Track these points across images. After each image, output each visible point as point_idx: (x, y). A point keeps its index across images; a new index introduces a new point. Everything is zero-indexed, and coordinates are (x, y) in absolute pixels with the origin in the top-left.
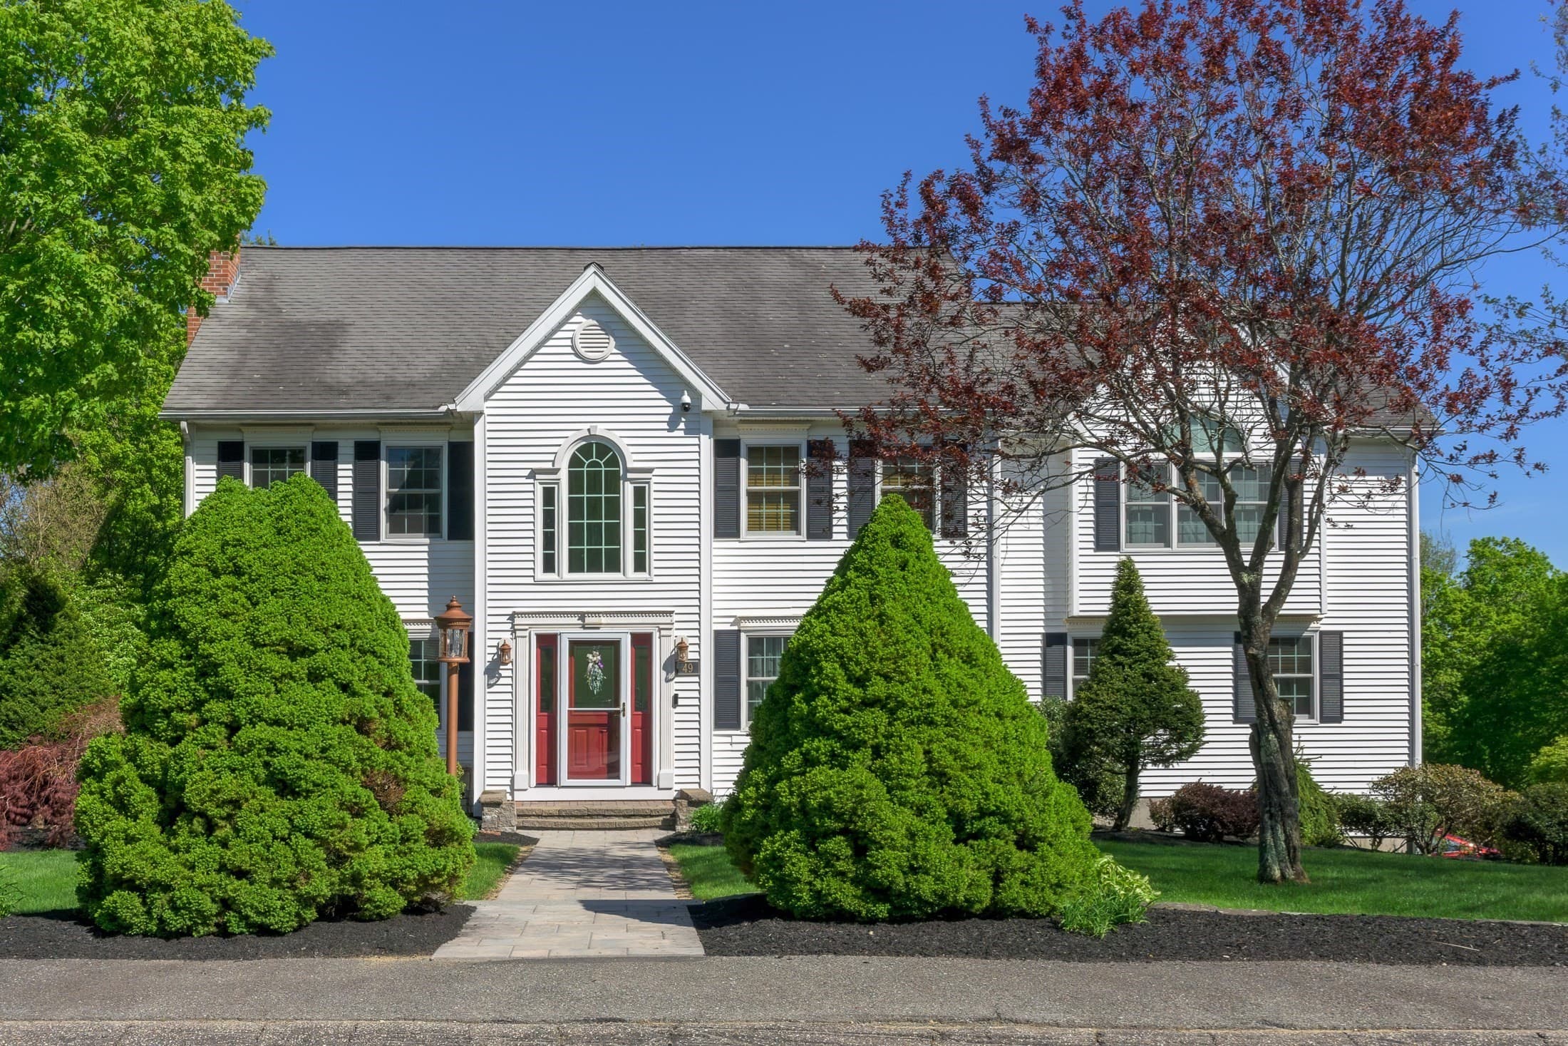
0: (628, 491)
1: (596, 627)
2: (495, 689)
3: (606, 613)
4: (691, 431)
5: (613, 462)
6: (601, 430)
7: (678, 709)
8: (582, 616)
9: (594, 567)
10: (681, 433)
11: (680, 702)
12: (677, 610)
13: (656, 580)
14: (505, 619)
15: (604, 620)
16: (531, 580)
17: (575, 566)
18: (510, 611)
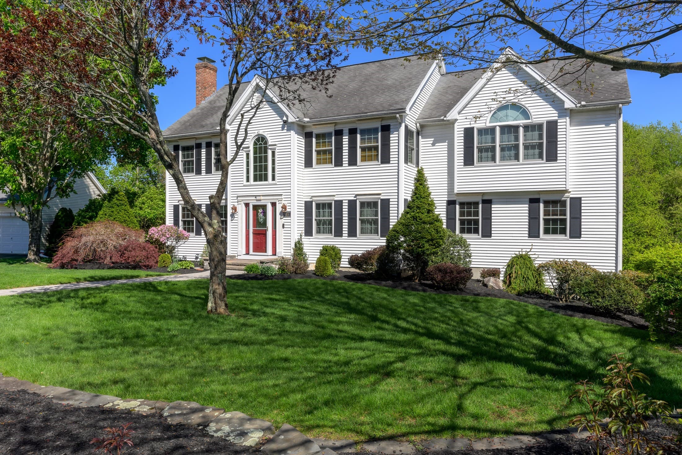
0: (270, 153)
1: (260, 200)
2: (233, 221)
3: (263, 196)
4: (289, 130)
5: (266, 143)
6: (261, 132)
7: (285, 229)
8: (256, 196)
9: (261, 180)
10: (285, 131)
11: (285, 226)
12: (284, 194)
13: (278, 183)
14: (235, 198)
15: (262, 198)
16: (242, 185)
17: (255, 180)
18: (236, 196)
